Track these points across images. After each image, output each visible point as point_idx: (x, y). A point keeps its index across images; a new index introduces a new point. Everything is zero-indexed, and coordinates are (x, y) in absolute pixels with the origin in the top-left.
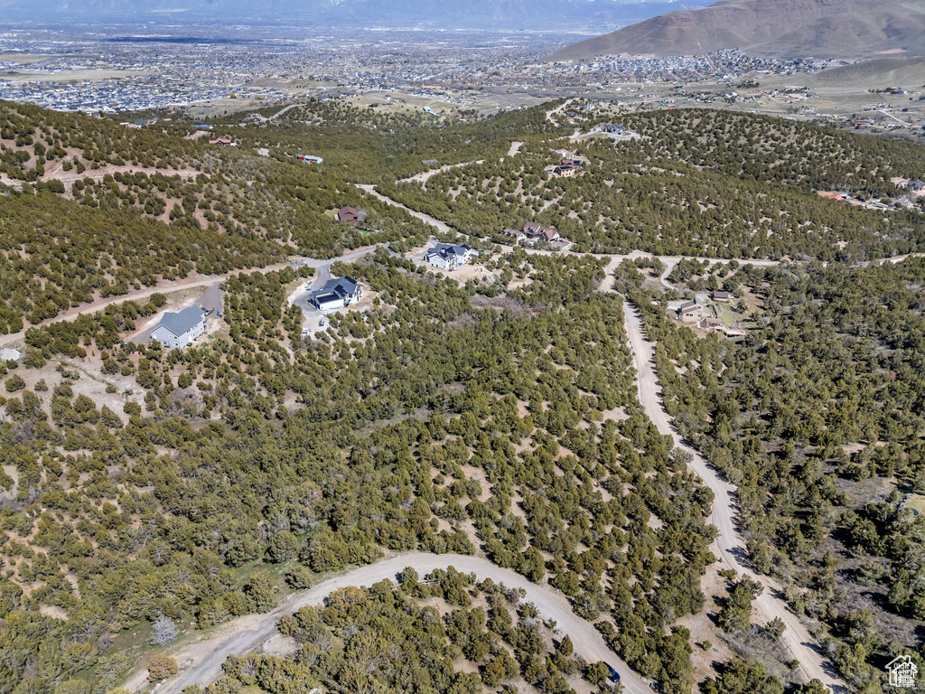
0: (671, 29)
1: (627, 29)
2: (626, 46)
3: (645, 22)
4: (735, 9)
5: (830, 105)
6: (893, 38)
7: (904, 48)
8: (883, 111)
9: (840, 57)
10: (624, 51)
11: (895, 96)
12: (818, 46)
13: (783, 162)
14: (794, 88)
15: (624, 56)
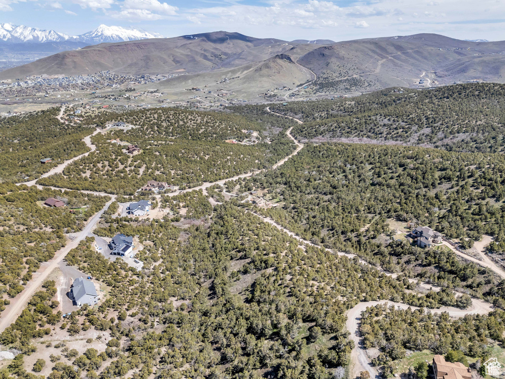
0: (68, 60)
1: (40, 61)
2: (43, 70)
3: (50, 57)
4: (99, 51)
5: (175, 98)
6: (178, 64)
7: (185, 69)
8: (198, 98)
9: (161, 74)
10: (44, 73)
11: (198, 91)
12: (148, 69)
13: (203, 130)
14: (153, 90)
15: (45, 76)
